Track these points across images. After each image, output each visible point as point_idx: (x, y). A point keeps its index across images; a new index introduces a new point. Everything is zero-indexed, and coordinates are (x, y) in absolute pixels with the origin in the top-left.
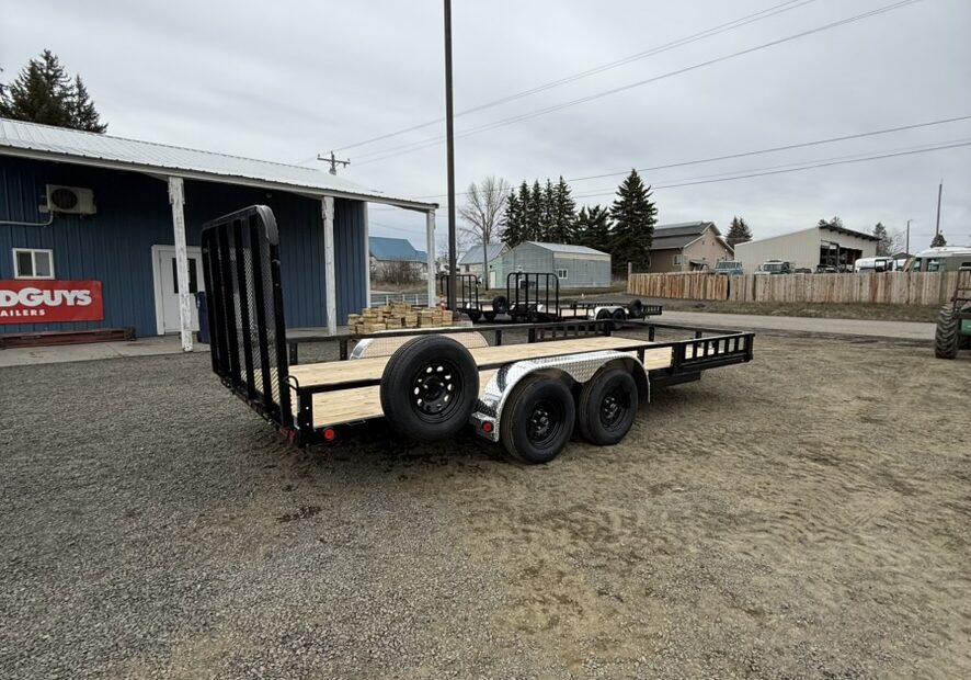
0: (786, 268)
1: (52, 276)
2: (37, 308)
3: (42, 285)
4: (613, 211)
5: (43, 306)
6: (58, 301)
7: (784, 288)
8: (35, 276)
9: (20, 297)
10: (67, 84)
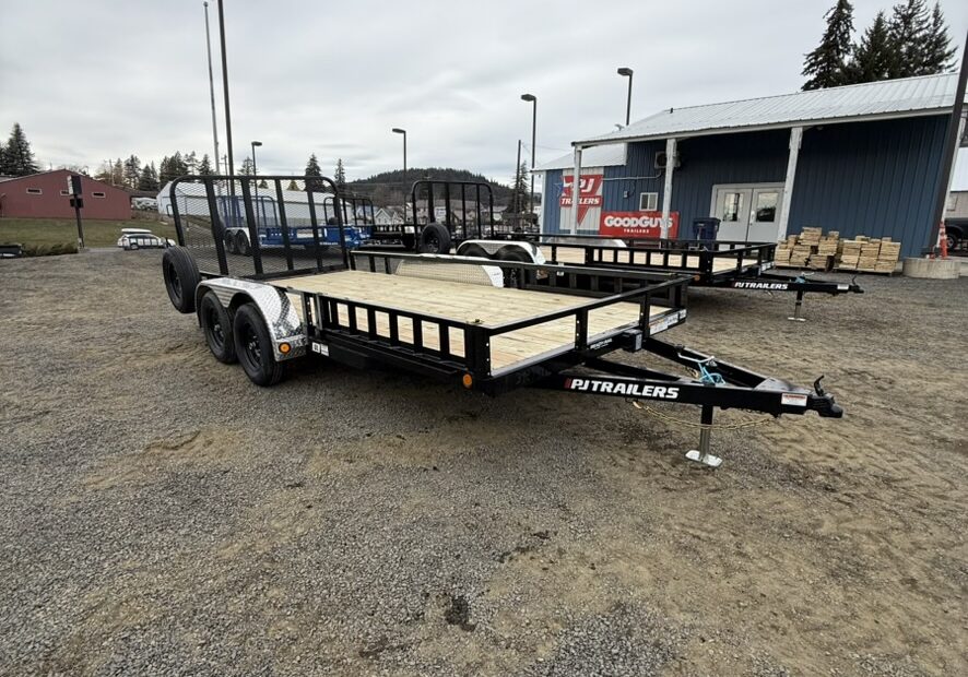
1: (655, 209)
2: (645, 229)
3: (650, 214)
5: (648, 227)
6: (655, 225)
8: (648, 210)
9: (639, 222)
10: (924, 18)
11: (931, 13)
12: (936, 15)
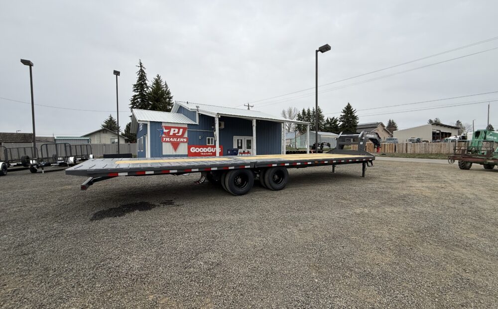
0: (418, 141)
1: (213, 144)
3: (212, 146)
4: (340, 119)
5: (212, 152)
6: (215, 151)
7: (419, 148)
9: (207, 150)
10: (163, 84)
11: (164, 83)
12: (166, 84)
